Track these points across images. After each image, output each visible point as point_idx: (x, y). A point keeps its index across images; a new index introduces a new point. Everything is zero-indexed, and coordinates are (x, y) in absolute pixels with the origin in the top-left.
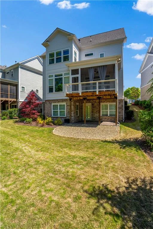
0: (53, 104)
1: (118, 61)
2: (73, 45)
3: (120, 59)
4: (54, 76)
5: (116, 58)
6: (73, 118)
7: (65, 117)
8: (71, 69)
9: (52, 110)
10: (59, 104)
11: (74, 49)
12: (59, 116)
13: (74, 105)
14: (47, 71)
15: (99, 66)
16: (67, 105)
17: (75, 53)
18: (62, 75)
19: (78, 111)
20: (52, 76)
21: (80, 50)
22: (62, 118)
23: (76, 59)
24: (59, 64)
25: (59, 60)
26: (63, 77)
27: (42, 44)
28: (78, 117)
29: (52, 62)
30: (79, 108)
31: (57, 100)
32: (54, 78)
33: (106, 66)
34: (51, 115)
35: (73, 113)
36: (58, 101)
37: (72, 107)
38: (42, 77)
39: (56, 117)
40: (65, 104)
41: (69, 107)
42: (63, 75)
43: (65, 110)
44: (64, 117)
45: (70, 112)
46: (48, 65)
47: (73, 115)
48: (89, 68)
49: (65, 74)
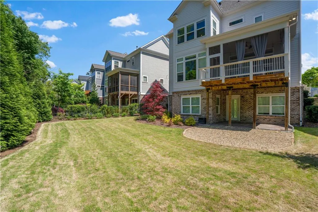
0: (183, 97)
1: (290, 23)
2: (211, 12)
3: (294, 19)
4: (184, 59)
5: (288, 18)
6: (211, 116)
7: (200, 115)
8: (207, 47)
9: (182, 106)
10: (190, 97)
11: (213, 17)
12: (191, 113)
13: (213, 98)
14: (175, 53)
15: (255, 37)
16: (203, 97)
17: (215, 24)
18: (195, 57)
19: (219, 106)
20: (182, 59)
21: (221, 18)
22: (195, 117)
23: (216, 31)
24: (191, 42)
25: (190, 37)
26: (197, 59)
27: (168, 19)
28: (219, 115)
29: (181, 40)
30: (221, 102)
31: (189, 91)
32: (184, 62)
33: (267, 34)
34: (180, 112)
35: (211, 109)
36: (189, 93)
37: (211, 101)
38: (168, 62)
39: (186, 115)
40: (200, 97)
41: (205, 101)
42: (197, 56)
43: (200, 106)
44: (197, 116)
45: (206, 108)
46: (176, 45)
47: (211, 112)
48: (237, 42)
49: (199, 55)
